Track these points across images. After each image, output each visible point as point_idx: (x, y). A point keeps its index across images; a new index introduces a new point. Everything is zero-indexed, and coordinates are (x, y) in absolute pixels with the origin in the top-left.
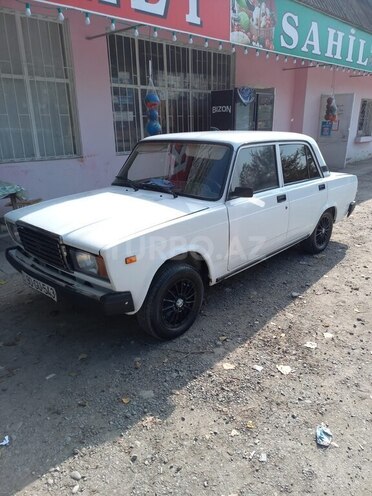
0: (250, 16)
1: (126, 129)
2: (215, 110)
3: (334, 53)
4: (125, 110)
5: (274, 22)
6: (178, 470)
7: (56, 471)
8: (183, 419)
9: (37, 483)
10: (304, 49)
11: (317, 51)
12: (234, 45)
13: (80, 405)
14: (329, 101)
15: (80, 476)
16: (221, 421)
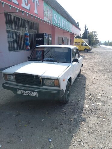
0: (48, 13)
1: (11, 44)
2: (37, 39)
3: (63, 26)
4: (11, 37)
5: (52, 16)
6: (101, 131)
7: (72, 142)
8: (90, 120)
9: (71, 147)
10: (58, 24)
11: (60, 25)
12: (45, 21)
13: (61, 125)
14: (63, 38)
15: (80, 141)
16: (98, 118)
